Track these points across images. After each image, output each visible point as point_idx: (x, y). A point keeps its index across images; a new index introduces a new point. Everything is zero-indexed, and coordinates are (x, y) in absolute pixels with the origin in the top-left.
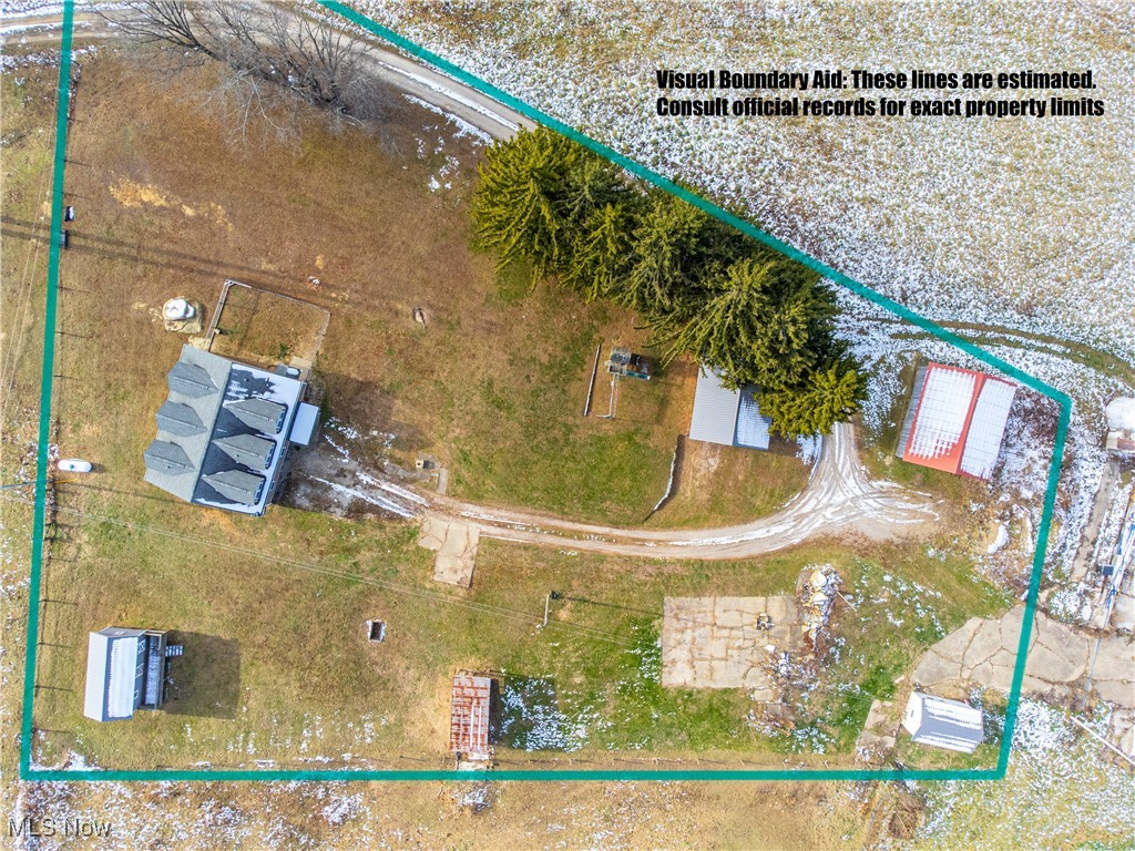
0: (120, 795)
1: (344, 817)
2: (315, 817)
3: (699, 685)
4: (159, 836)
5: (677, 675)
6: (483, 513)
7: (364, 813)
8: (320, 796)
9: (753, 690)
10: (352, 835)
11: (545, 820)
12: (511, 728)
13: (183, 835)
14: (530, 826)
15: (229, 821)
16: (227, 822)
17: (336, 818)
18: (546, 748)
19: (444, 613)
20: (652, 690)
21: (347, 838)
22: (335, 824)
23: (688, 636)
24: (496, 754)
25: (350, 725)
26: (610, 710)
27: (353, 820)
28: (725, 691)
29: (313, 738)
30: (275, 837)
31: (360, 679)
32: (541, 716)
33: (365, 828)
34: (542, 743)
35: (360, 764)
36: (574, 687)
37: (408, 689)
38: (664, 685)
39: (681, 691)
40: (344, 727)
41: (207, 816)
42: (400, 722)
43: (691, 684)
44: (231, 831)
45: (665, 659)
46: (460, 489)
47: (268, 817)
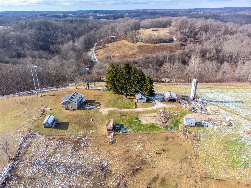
0: (43, 138)
1: (85, 146)
2: (80, 145)
3: (148, 123)
4: (48, 144)
5: (144, 122)
6: (109, 108)
7: (90, 145)
8: (81, 141)
9: (157, 123)
10: (87, 149)
11: (126, 144)
12: (117, 129)
13: (53, 145)
14: (124, 145)
15: (63, 144)
16: (62, 144)
17: (84, 145)
18: (124, 132)
19: (104, 118)
20: (141, 125)
21: (86, 149)
22: (83, 147)
23: (144, 118)
24: (115, 133)
25: (88, 132)
26: (134, 127)
27: (87, 146)
28: (153, 123)
29: (81, 133)
30: (71, 147)
31: (90, 126)
32: (122, 128)
33: (89, 148)
34: (123, 131)
35: (89, 137)
36: (127, 125)
37: (98, 127)
38: (142, 124)
39: (145, 124)
40: (87, 132)
41: (59, 142)
42: (97, 131)
43: (147, 123)
44: (62, 145)
45: (141, 121)
46: (105, 106)
47: (70, 144)
